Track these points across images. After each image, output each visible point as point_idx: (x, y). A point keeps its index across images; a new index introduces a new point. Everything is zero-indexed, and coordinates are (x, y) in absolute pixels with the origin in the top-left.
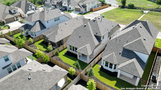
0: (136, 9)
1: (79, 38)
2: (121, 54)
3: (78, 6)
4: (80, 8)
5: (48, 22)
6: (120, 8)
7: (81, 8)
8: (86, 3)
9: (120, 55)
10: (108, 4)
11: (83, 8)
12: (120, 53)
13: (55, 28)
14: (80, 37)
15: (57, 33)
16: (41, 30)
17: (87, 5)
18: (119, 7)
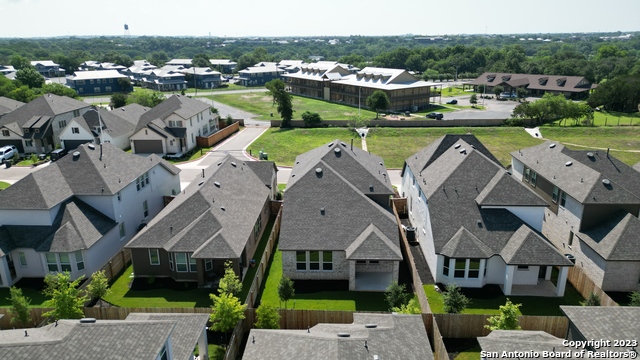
0: (326, 126)
1: (321, 217)
2: (483, 225)
3: (149, 131)
4: (157, 137)
5: (119, 198)
6: (278, 129)
7: (166, 137)
8: (181, 119)
9: (484, 229)
10: (236, 120)
11: (171, 137)
12: (480, 224)
13: (191, 210)
14: (323, 212)
15: (218, 223)
16: (104, 233)
17: (186, 124)
18: (272, 126)
